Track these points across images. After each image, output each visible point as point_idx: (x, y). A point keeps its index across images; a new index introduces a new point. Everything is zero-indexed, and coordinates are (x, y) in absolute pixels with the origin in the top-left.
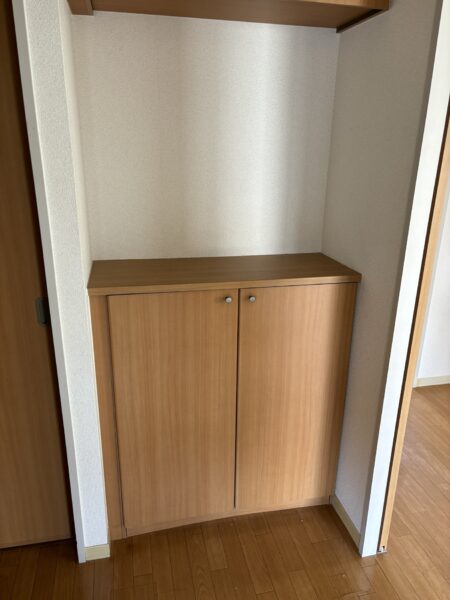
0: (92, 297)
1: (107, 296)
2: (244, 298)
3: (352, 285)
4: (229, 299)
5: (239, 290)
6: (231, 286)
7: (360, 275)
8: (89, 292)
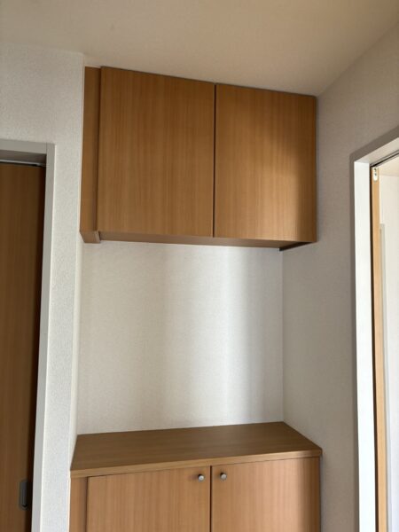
0: (73, 479)
1: (87, 478)
2: (216, 475)
3: (314, 459)
4: (202, 477)
5: (211, 467)
6: (203, 464)
7: (321, 449)
8: (71, 475)
